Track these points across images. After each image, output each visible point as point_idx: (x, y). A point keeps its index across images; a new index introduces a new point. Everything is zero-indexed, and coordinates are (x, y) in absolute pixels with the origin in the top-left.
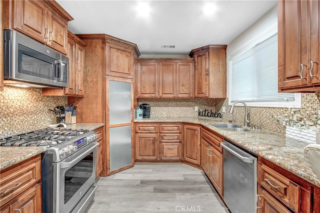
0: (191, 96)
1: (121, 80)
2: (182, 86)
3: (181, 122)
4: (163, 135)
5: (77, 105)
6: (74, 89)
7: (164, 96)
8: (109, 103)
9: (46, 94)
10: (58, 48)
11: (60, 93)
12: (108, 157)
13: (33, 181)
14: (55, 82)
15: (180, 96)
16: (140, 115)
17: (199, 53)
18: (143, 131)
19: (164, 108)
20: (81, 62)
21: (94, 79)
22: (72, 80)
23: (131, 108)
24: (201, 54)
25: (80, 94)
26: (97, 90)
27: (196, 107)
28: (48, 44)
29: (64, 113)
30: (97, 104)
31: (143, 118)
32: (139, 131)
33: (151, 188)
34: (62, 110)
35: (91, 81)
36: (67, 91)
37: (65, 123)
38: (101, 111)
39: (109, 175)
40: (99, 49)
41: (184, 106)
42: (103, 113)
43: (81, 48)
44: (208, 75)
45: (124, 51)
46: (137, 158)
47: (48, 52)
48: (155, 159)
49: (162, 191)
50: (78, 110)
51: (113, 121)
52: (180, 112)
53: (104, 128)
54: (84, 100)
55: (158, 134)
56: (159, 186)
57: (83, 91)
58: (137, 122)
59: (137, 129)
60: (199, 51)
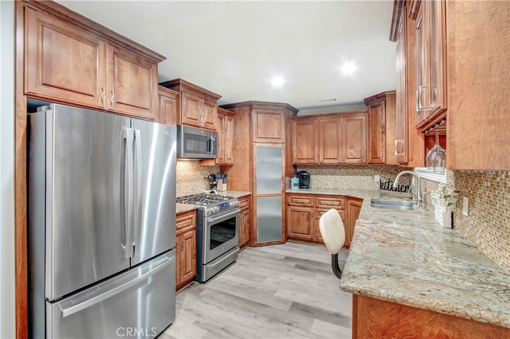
0: (364, 161)
1: (270, 145)
2: (350, 149)
3: (345, 196)
4: (320, 210)
5: (228, 173)
6: (223, 159)
7: (326, 161)
8: (256, 171)
9: (203, 165)
10: (210, 126)
11: (212, 163)
12: (255, 227)
13: (191, 227)
14: (207, 156)
15: (347, 161)
16: (295, 185)
17: (373, 103)
18: (295, 204)
19: (329, 176)
20: (230, 131)
21: (243, 147)
22: (222, 151)
23: (282, 177)
24: (376, 104)
25: (229, 162)
26: (245, 158)
27: (376, 176)
28: (202, 126)
29: (215, 181)
30: (245, 172)
31: (300, 188)
32: (292, 204)
33: (294, 264)
34: (214, 177)
35: (240, 149)
36: (217, 161)
37: (216, 190)
38: (248, 179)
39: (256, 246)
40: (247, 117)
41: (357, 174)
42: (250, 181)
43: (230, 118)
44: (384, 132)
45: (272, 114)
46: (289, 235)
47: (202, 133)
48: (310, 238)
49: (303, 268)
50: (228, 177)
51: (260, 190)
52: (351, 181)
53: (251, 196)
54: (233, 169)
55: (315, 208)
56: (302, 264)
57: (233, 159)
58: (289, 193)
59: (290, 200)
60: (373, 100)
